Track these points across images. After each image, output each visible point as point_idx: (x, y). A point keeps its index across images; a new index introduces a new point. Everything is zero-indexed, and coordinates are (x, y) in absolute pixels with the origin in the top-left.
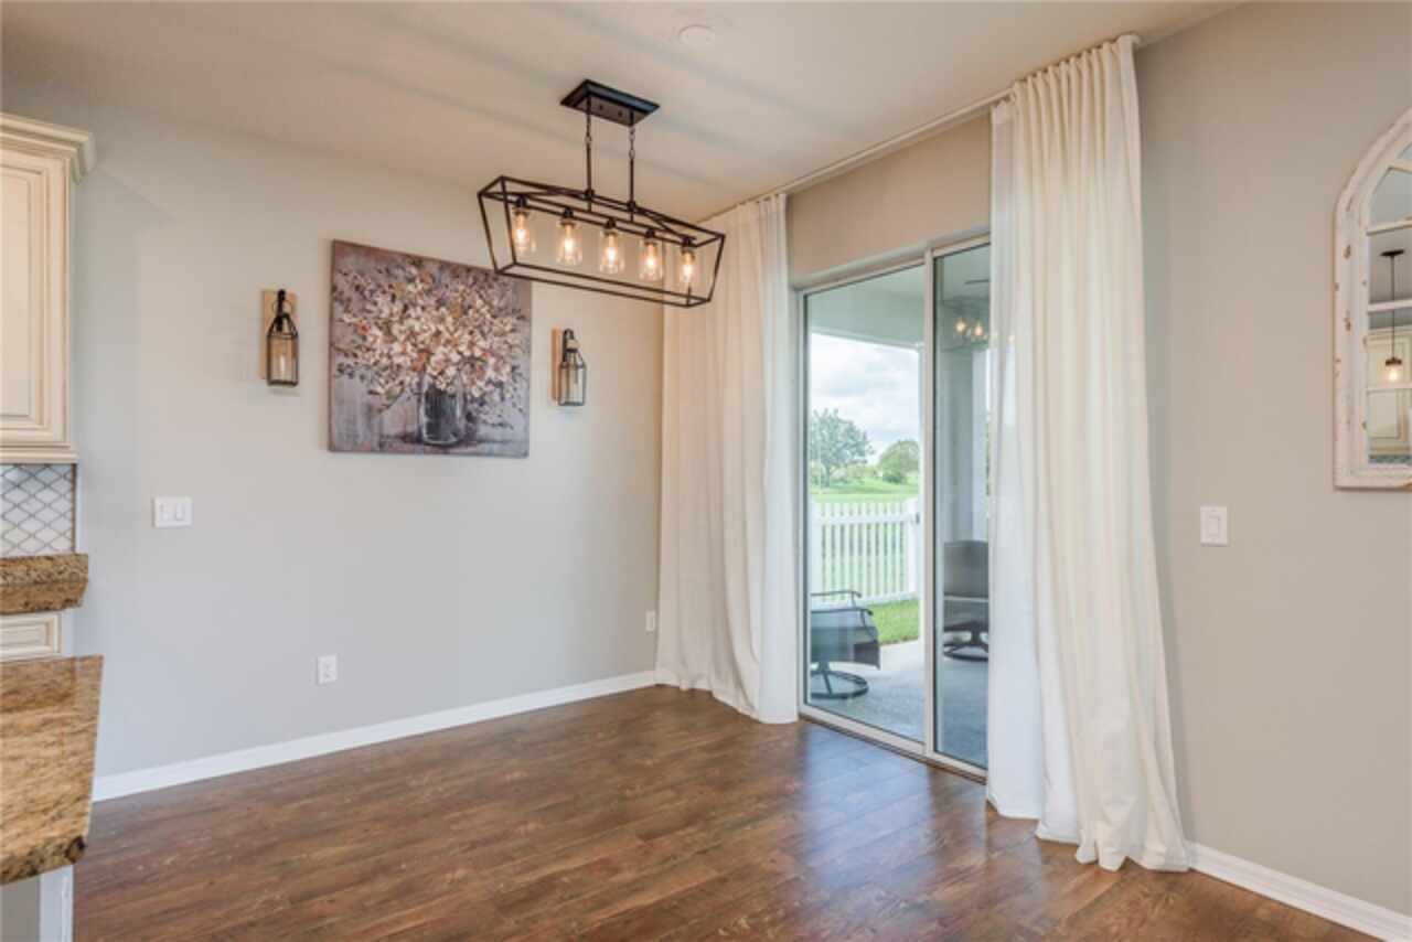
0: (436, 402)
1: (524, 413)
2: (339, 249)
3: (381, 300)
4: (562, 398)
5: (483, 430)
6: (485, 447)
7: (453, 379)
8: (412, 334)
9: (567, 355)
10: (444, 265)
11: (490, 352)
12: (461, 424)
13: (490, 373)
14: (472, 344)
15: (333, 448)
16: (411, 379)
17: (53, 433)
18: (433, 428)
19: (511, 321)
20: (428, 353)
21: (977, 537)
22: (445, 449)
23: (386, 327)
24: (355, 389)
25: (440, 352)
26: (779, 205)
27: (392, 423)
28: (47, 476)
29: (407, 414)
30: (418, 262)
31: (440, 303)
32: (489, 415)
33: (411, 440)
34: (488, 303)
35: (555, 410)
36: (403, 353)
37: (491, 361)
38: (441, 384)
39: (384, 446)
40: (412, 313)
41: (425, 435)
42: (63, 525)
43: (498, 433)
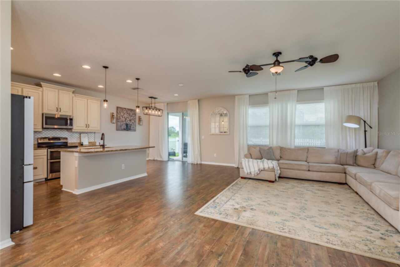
0: (127, 125)
1: (136, 126)
2: (117, 108)
3: (122, 113)
4: (139, 124)
5: (131, 128)
6: (132, 130)
7: (128, 122)
8: (125, 117)
9: (140, 119)
10: (128, 109)
11: (132, 119)
12: (129, 127)
13: (132, 122)
14: (130, 118)
15: (117, 130)
16: (124, 122)
17: (99, 129)
18: (127, 128)
19: (134, 115)
20: (126, 119)
21: (186, 142)
22: (127, 130)
23: (122, 116)
24: (119, 123)
25: (127, 119)
26: (166, 104)
27: (123, 128)
28: (93, 133)
29: (124, 126)
30: (125, 109)
31: (127, 113)
32: (132, 127)
33: (124, 129)
34: (132, 113)
35: (138, 125)
36: (124, 119)
37: (132, 120)
38: (127, 123)
39: (122, 130)
40: (125, 115)
41: (126, 129)
42: (94, 138)
43: (133, 129)
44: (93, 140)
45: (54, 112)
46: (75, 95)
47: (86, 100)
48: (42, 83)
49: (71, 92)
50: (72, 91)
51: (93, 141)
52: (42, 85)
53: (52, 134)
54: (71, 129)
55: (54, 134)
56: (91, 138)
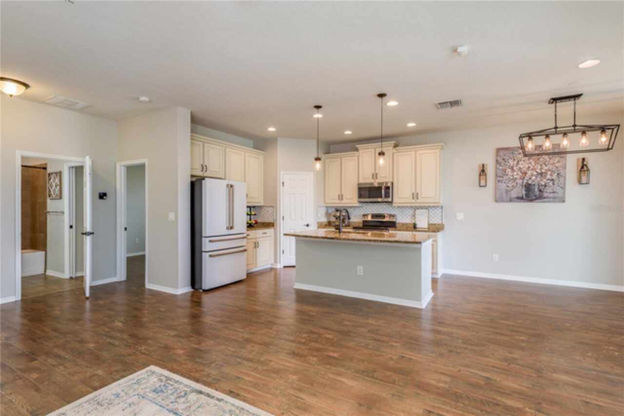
0: (528, 188)
1: (563, 188)
2: (499, 150)
3: (511, 161)
5: (545, 195)
6: (547, 200)
7: (534, 180)
8: (520, 169)
9: (583, 167)
11: (549, 170)
12: (537, 193)
13: (549, 177)
14: (541, 169)
15: (497, 201)
16: (520, 181)
17: (439, 200)
18: (528, 195)
20: (525, 173)
22: (531, 201)
23: (512, 168)
24: (503, 186)
25: (529, 173)
27: (514, 194)
28: (438, 208)
29: (519, 191)
32: (548, 190)
33: (520, 199)
36: (517, 175)
37: (549, 173)
38: (530, 182)
39: (511, 200)
40: (520, 163)
41: (524, 197)
42: (440, 218)
43: (552, 195)
44: (438, 220)
45: (371, 181)
46: (396, 150)
47: (413, 153)
48: (357, 146)
49: (390, 146)
50: (393, 145)
51: (440, 222)
52: (359, 148)
53: (379, 210)
54: (391, 202)
55: (381, 210)
56: (436, 216)
